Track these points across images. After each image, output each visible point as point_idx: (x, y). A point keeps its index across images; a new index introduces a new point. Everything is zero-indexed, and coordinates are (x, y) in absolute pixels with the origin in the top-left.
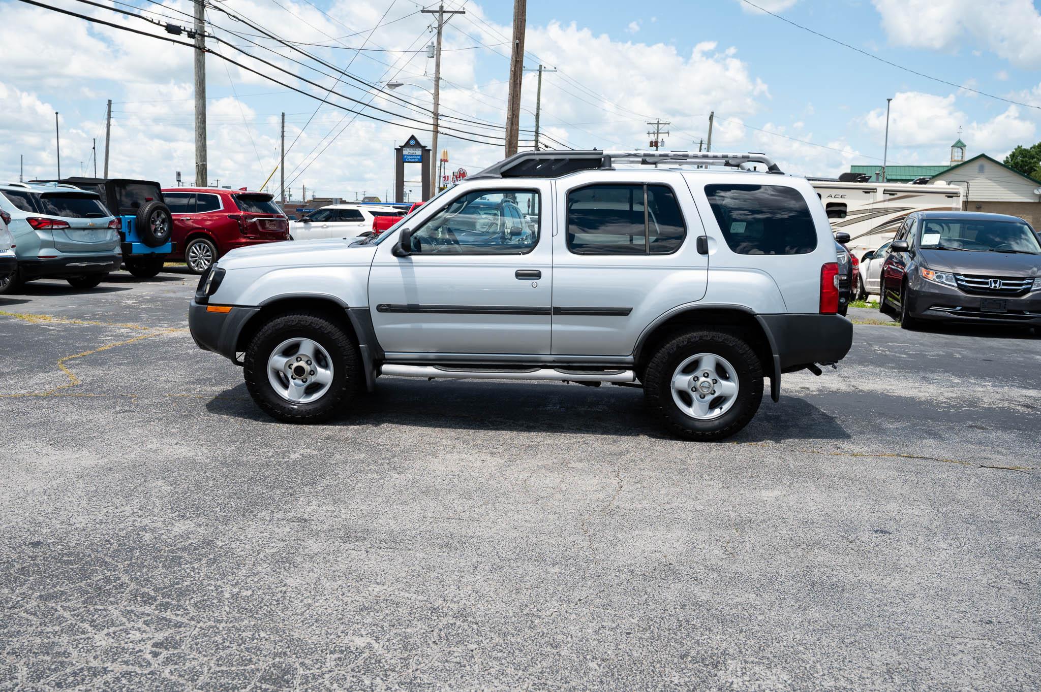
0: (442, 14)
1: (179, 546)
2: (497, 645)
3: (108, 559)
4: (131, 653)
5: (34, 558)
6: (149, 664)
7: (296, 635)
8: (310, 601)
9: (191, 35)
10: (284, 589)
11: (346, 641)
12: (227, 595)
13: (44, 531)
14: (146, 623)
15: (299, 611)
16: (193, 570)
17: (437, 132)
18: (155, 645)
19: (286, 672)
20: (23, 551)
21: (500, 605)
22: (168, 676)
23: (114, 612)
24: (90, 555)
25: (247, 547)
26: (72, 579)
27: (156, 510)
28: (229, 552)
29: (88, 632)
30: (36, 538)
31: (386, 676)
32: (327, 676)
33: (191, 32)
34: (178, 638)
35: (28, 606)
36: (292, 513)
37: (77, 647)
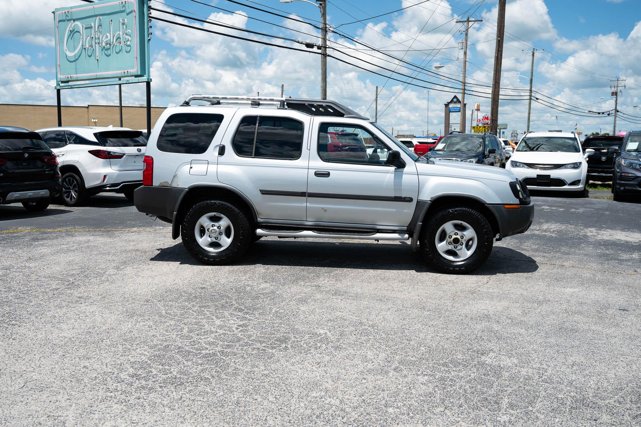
0: (468, 23)
1: (260, 292)
2: (383, 338)
3: (229, 295)
4: (228, 327)
5: (200, 293)
6: (234, 331)
7: (296, 327)
8: (307, 316)
9: (319, 48)
10: (298, 311)
11: (317, 331)
12: (273, 311)
13: (207, 284)
14: (237, 318)
15: (301, 319)
16: (263, 302)
17: (464, 93)
18: (238, 326)
19: (286, 339)
20: (197, 290)
21: (392, 324)
22: (240, 336)
23: (226, 313)
24: (223, 293)
25: (289, 295)
26: (213, 301)
27: (255, 279)
28: (281, 296)
29: (214, 319)
30: (204, 286)
31: (328, 344)
32: (303, 342)
33: (319, 46)
34: (248, 324)
35: (194, 309)
36: (315, 283)
37: (208, 323)
